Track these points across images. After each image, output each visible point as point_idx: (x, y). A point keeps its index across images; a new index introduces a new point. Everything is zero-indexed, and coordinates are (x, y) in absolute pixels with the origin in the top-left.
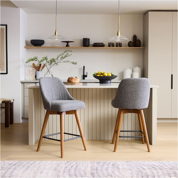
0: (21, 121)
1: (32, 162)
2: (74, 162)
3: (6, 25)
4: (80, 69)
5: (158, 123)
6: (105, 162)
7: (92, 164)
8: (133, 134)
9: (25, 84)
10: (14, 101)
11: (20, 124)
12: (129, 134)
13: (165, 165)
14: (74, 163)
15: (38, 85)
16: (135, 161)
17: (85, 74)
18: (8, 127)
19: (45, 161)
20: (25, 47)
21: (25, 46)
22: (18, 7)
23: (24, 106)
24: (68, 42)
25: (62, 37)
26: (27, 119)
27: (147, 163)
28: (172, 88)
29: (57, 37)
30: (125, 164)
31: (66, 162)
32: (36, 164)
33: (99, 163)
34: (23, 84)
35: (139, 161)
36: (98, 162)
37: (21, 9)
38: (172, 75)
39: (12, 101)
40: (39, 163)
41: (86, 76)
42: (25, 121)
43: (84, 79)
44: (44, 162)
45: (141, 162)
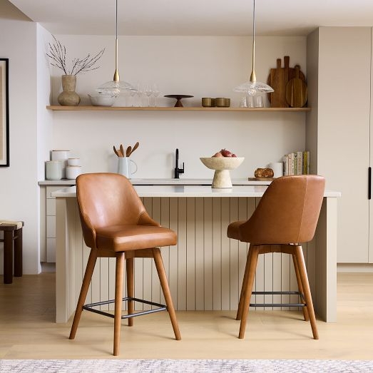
0: (40, 270)
1: (63, 362)
2: (155, 361)
3: (7, 60)
4: (169, 156)
5: (339, 274)
6: (225, 361)
7: (197, 367)
8: (285, 299)
9: (47, 188)
10: (23, 225)
11: (37, 276)
12: (277, 299)
13: (358, 369)
14: (156, 365)
15: (73, 190)
16: (291, 361)
17: (180, 167)
18: (11, 282)
19: (92, 361)
20: (47, 107)
21: (49, 105)
22: (31, 20)
23: (46, 238)
24: (179, 97)
25: (129, 85)
26: (54, 264)
27: (318, 364)
28: (370, 198)
29: (117, 85)
30: (268, 367)
31: (138, 361)
32: (71, 368)
33: (212, 363)
34: (44, 189)
35: (300, 361)
36: (209, 361)
37: (38, 25)
38: (370, 169)
39: (19, 226)
40: (78, 365)
41: (182, 171)
42: (48, 270)
43: (177, 177)
44: (90, 362)
45: (306, 362)
